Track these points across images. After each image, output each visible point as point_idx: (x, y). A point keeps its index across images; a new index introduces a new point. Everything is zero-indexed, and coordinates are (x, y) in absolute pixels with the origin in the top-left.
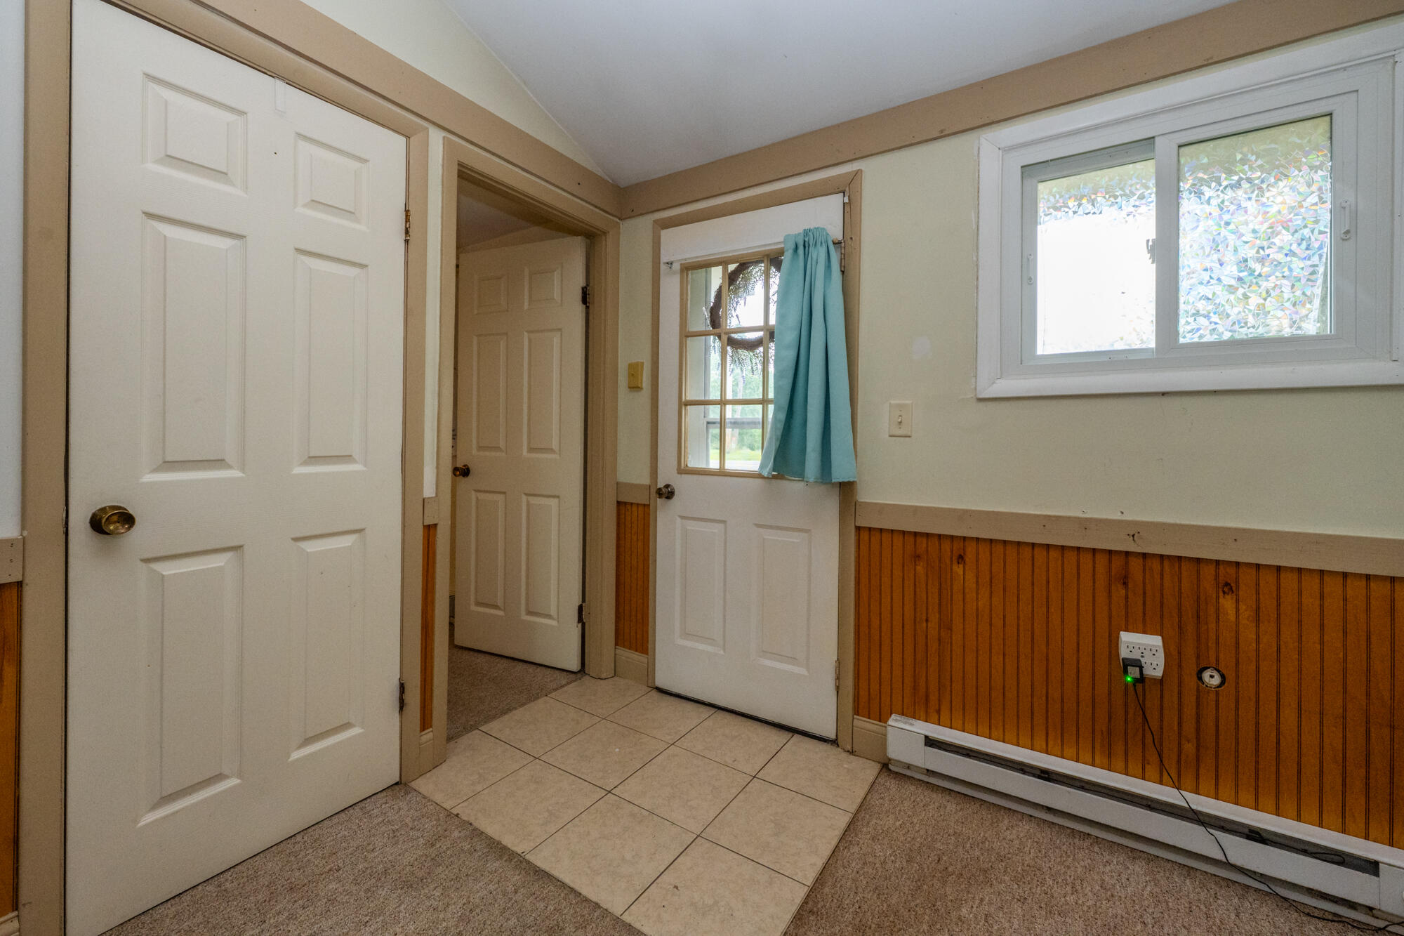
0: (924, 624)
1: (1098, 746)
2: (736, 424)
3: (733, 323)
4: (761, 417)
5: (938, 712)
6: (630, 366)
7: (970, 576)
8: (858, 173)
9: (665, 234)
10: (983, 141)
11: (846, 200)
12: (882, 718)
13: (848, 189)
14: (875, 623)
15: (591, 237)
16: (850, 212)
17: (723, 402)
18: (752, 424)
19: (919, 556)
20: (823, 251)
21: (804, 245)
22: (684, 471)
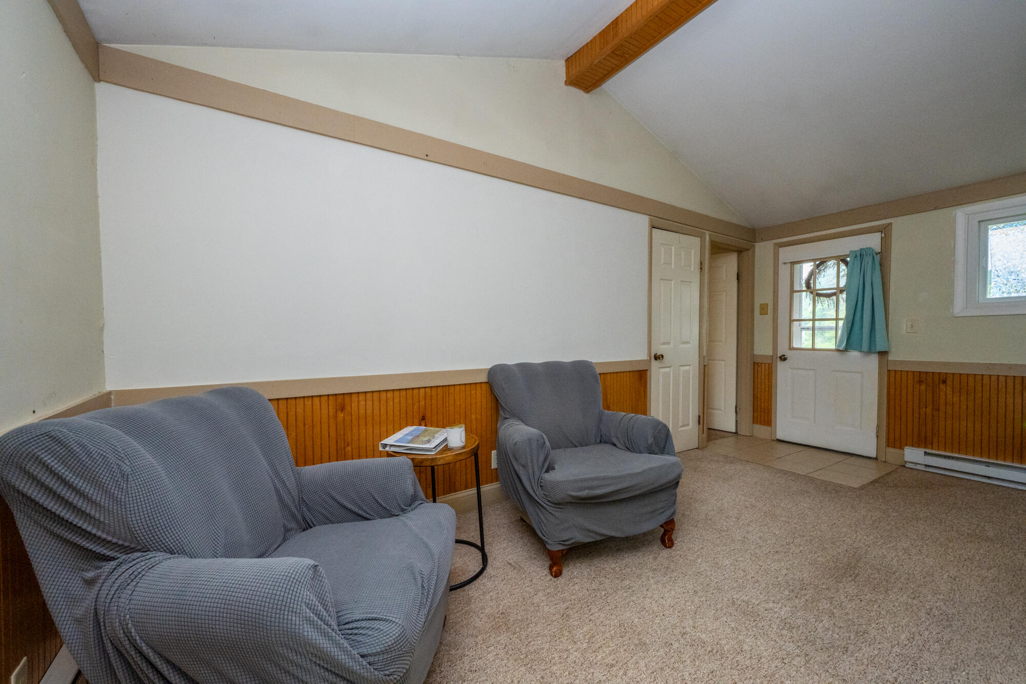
0: (924, 410)
1: (1015, 457)
2: (821, 329)
3: (818, 287)
4: (835, 325)
5: (932, 444)
6: (761, 305)
7: (949, 389)
8: (890, 224)
9: (781, 250)
10: (957, 211)
11: (883, 235)
12: (901, 448)
13: (886, 231)
14: (898, 408)
15: (740, 251)
16: (886, 241)
17: (814, 320)
18: (830, 329)
19: (922, 381)
20: (870, 259)
21: (861, 255)
22: (791, 348)
